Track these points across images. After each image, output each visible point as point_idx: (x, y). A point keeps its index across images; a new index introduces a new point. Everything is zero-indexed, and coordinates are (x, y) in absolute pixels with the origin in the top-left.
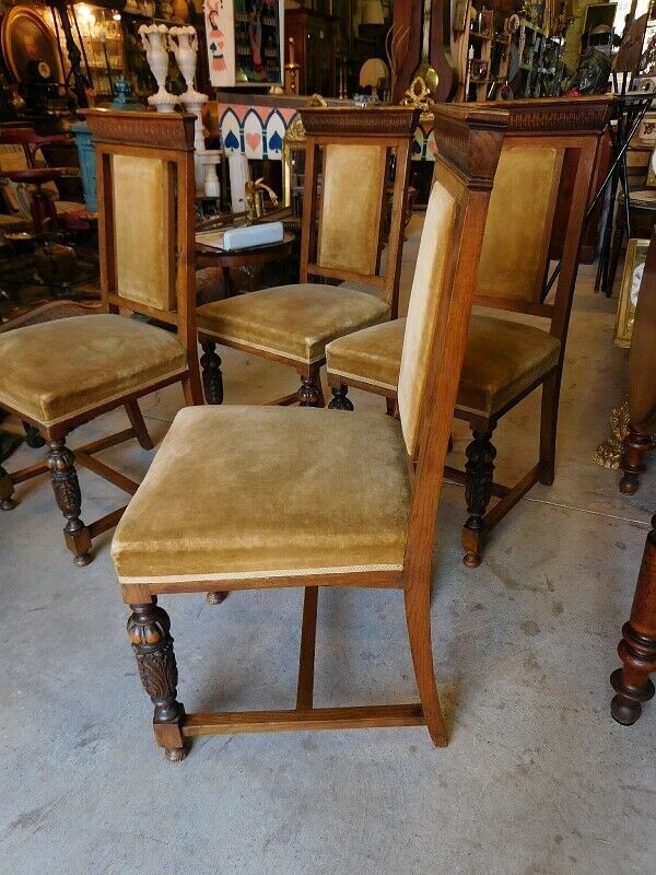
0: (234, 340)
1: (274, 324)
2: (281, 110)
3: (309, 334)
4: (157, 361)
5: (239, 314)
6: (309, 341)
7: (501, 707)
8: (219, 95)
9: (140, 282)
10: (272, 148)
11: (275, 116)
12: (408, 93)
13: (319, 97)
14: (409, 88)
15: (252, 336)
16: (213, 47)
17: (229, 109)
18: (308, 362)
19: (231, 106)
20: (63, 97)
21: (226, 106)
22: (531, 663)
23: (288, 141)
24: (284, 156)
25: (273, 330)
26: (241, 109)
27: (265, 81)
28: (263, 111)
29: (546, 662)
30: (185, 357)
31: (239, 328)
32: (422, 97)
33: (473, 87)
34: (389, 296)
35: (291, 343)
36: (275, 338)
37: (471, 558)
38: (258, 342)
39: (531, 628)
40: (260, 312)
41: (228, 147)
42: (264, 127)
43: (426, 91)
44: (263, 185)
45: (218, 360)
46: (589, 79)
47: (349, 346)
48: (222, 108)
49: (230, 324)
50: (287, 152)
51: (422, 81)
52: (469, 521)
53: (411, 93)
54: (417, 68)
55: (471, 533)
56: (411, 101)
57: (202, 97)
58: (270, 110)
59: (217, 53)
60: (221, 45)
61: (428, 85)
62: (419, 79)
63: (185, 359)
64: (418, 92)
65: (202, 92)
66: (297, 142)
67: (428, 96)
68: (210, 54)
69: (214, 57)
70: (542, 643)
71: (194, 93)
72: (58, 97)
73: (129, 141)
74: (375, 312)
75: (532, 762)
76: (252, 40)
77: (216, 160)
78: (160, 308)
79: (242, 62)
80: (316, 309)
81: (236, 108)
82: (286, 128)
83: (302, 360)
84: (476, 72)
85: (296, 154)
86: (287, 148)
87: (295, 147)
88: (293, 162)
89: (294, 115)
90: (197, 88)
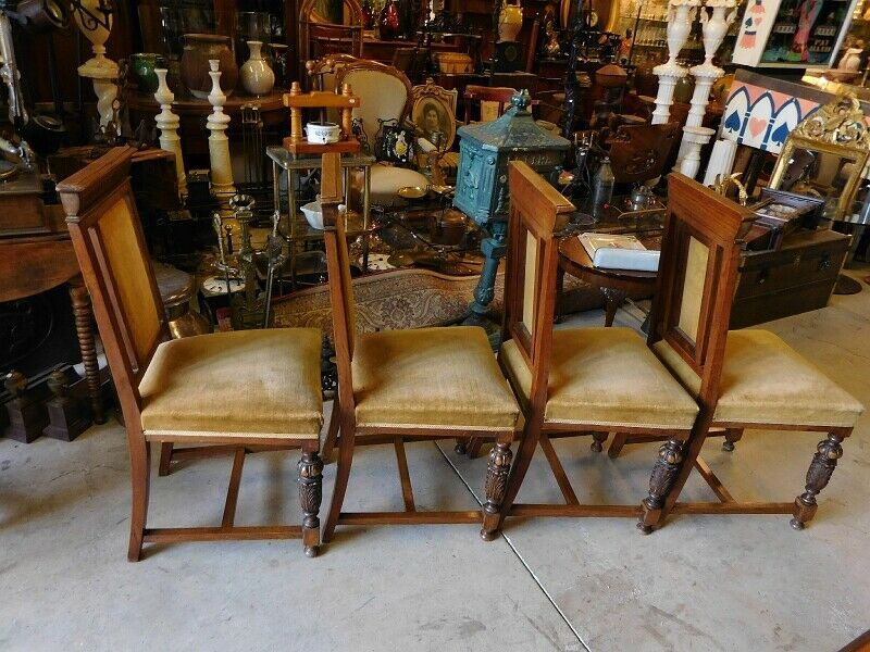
2: (800, 101)
8: (737, 72)
10: (774, 139)
11: (792, 105)
16: (749, 23)
17: (743, 89)
19: (746, 85)
21: (743, 84)
23: (794, 137)
24: (783, 152)
26: (755, 91)
28: (780, 98)
41: (728, 126)
42: (774, 115)
44: (736, 181)
48: (737, 85)
50: (789, 148)
57: (718, 72)
58: (788, 98)
59: (750, 29)
60: (759, 21)
65: (719, 66)
66: (805, 140)
68: (743, 28)
69: (747, 33)
71: (711, 66)
76: (803, 16)
77: (704, 140)
79: (776, 40)
81: (752, 89)
82: (800, 121)
85: (798, 154)
86: (790, 143)
87: (800, 145)
88: (792, 161)
89: (816, 109)
90: (715, 62)
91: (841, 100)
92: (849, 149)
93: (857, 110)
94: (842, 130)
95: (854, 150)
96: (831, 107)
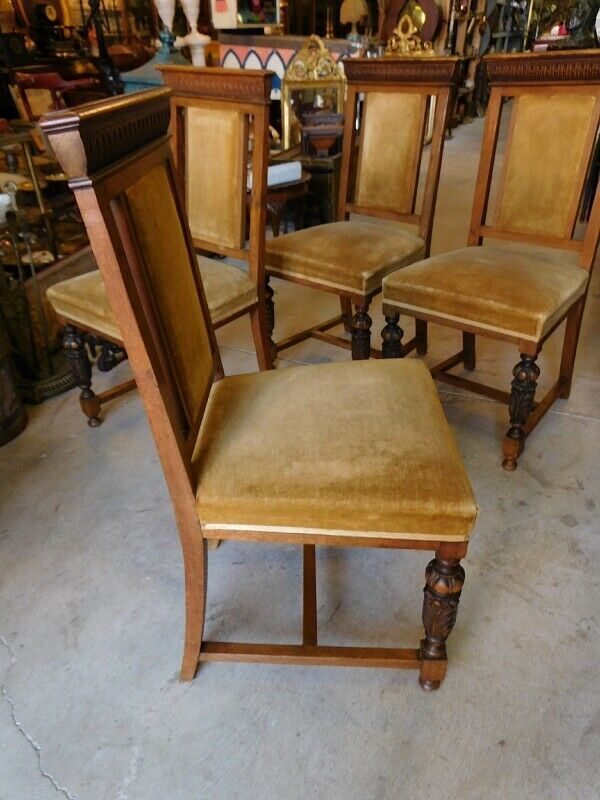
0: (292, 274)
1: (329, 260)
2: (282, 52)
3: (365, 269)
4: (235, 294)
5: (297, 251)
6: (366, 275)
7: (556, 585)
8: (220, 36)
9: (213, 224)
11: (275, 57)
12: (395, 31)
13: (317, 38)
14: (397, 26)
15: (308, 271)
17: (231, 51)
18: (363, 293)
19: (232, 47)
20: (68, 39)
21: (228, 47)
22: (574, 548)
23: (288, 82)
24: (284, 95)
25: (331, 266)
26: (241, 50)
27: (263, 22)
28: (263, 52)
29: (587, 548)
30: (256, 291)
31: (297, 263)
32: (408, 35)
33: (456, 23)
34: (425, 233)
35: (348, 277)
36: (330, 272)
37: (510, 463)
38: (315, 276)
39: (569, 520)
40: (315, 249)
42: (264, 67)
43: (413, 30)
45: (271, 292)
46: (578, 18)
47: (405, 279)
48: (223, 49)
49: (289, 260)
50: (286, 92)
51: (410, 21)
52: (511, 431)
53: (398, 31)
54: (404, 8)
55: (512, 441)
56: (398, 40)
57: (205, 39)
58: (269, 51)
61: (416, 22)
62: (406, 17)
63: (255, 293)
64: (405, 30)
65: (205, 33)
66: (296, 82)
67: (415, 34)
70: (582, 532)
71: (198, 34)
72: (64, 39)
73: (202, 94)
74: (414, 248)
75: (589, 628)
78: (232, 246)
80: (366, 246)
81: (237, 49)
82: (286, 68)
83: (358, 292)
84: (458, 9)
85: (294, 94)
86: (286, 88)
87: (294, 87)
88: (292, 102)
89: (293, 56)
90: (201, 30)
91: (309, 44)
92: (329, 82)
93: (323, 50)
94: (320, 68)
95: (332, 81)
96: (305, 51)
